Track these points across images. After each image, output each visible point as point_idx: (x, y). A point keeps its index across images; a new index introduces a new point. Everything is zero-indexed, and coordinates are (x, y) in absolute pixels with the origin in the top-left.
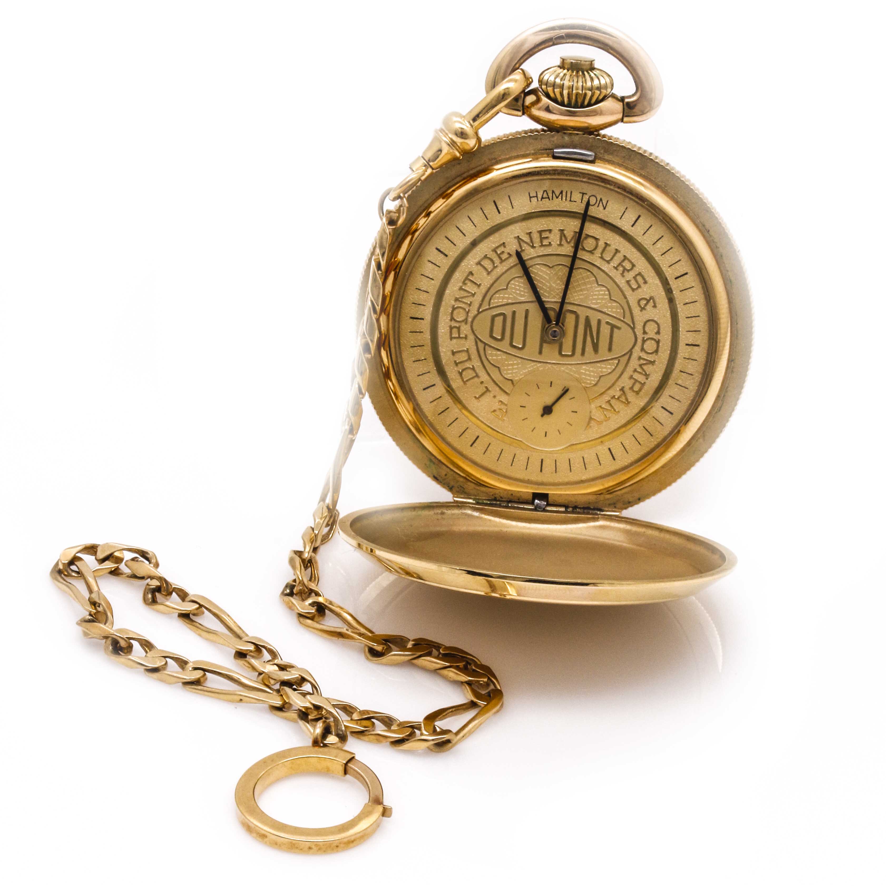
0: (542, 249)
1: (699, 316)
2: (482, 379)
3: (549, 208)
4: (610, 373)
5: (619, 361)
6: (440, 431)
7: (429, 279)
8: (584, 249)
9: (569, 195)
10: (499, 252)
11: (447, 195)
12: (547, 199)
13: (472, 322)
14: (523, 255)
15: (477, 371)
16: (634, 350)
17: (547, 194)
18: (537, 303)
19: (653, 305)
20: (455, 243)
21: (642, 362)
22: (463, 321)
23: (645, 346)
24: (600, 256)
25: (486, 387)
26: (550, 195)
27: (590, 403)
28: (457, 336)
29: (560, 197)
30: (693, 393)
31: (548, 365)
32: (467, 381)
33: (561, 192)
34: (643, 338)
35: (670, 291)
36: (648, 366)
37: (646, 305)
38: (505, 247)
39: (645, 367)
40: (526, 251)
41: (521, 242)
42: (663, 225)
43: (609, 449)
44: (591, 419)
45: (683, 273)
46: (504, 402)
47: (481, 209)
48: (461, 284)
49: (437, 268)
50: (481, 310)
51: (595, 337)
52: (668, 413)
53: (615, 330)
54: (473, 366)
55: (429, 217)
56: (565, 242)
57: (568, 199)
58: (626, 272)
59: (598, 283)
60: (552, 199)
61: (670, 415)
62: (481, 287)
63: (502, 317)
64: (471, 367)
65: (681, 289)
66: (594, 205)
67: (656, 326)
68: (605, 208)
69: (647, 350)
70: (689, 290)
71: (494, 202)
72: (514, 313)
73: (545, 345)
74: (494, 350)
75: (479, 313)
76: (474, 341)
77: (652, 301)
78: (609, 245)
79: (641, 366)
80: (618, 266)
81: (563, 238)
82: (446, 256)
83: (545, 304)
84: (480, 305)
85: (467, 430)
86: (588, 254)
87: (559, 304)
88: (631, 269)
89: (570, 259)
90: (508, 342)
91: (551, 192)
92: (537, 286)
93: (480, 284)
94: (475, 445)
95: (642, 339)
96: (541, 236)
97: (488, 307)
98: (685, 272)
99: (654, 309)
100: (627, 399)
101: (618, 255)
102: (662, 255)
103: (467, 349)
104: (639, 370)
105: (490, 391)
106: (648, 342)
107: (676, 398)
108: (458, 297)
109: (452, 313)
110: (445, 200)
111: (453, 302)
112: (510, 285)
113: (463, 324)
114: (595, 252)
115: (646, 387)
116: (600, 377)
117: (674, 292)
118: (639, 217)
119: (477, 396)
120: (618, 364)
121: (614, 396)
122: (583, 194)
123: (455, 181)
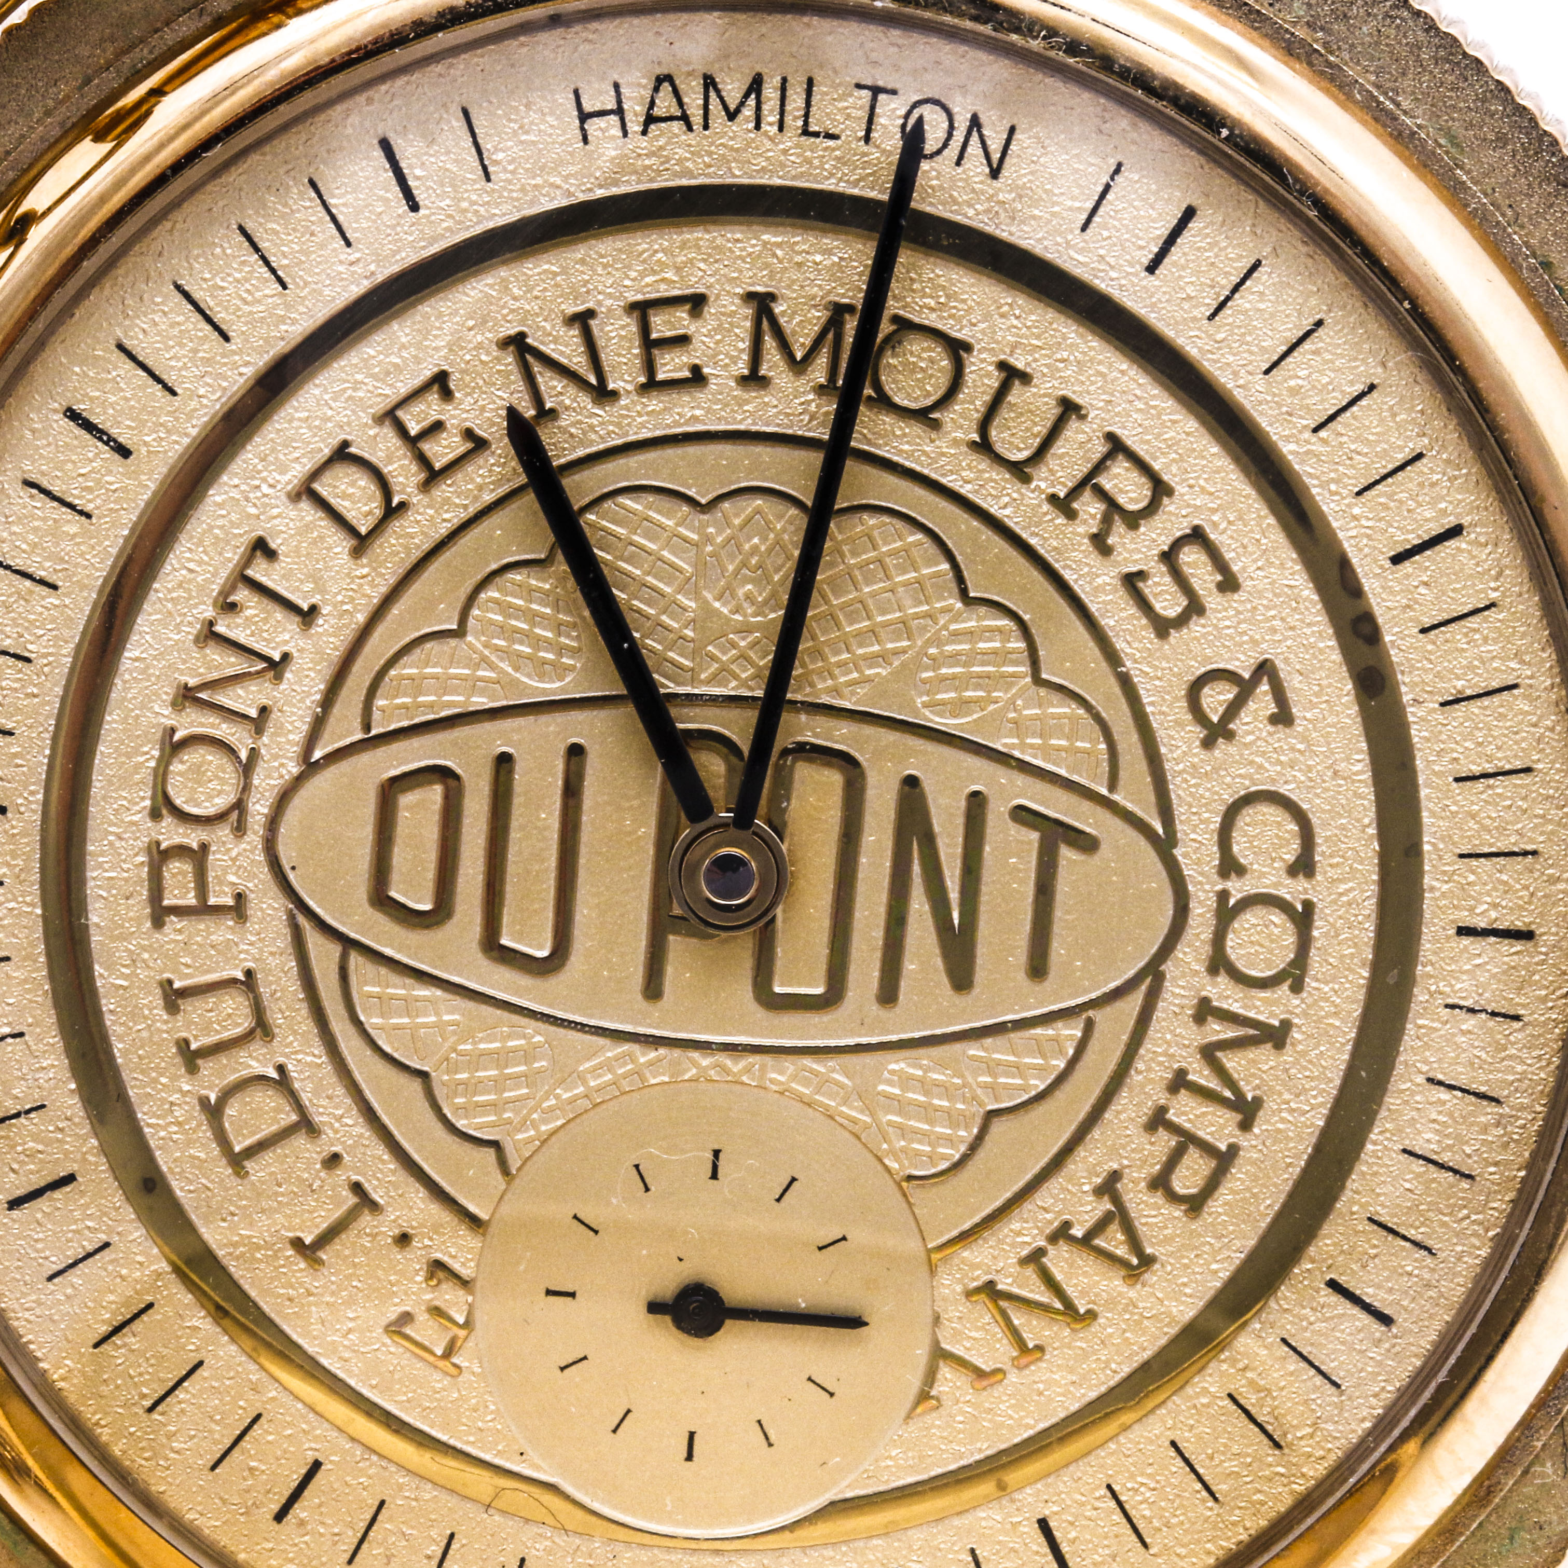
0: (654, 403)
1: (1528, 770)
2: (330, 1143)
3: (689, 174)
4: (1041, 1097)
5: (1089, 1026)
6: (104, 1435)
7: (28, 583)
8: (884, 402)
9: (796, 101)
10: (414, 429)
11: (119, 117)
12: (677, 127)
13: (273, 823)
14: (548, 436)
15: (305, 1098)
16: (1168, 968)
17: (676, 92)
18: (629, 710)
19: (1273, 709)
20: (170, 378)
21: (1217, 1031)
22: (221, 817)
23: (1231, 941)
24: (976, 437)
25: (357, 1188)
26: (694, 101)
27: (932, 1270)
28: (191, 900)
29: (748, 112)
30: (1501, 1204)
31: (695, 1055)
32: (252, 1152)
33: (756, 85)
34: (1223, 896)
35: (1366, 629)
36: (1252, 1053)
37: (1233, 709)
38: (447, 394)
39: (1232, 1061)
40: (564, 421)
41: (537, 368)
42: (1321, 258)
43: (1044, 1525)
44: (939, 1354)
45: (1436, 529)
46: (456, 1266)
47: (313, 184)
48: (209, 612)
49: (72, 524)
50: (317, 754)
51: (954, 895)
52: (1365, 1319)
53: (1067, 854)
54: (281, 1069)
55: (17, 248)
56: (782, 365)
57: (794, 122)
58: (1119, 527)
59: (964, 593)
60: (706, 127)
61: (1377, 1328)
62: (321, 625)
63: (435, 793)
64: (274, 1075)
65: (1427, 622)
66: (939, 152)
67: (1294, 827)
68: (995, 173)
69: (1241, 965)
70: (1473, 622)
71: (386, 146)
72: (504, 761)
73: (675, 943)
74: (394, 978)
75: (310, 768)
76: (286, 931)
77: (1264, 687)
78: (1025, 378)
79: (1209, 1053)
80: (1075, 492)
81: (769, 342)
82: (124, 452)
83: (674, 712)
84: (318, 725)
85: (257, 1431)
86: (914, 429)
87: (752, 716)
88: (1152, 508)
89: (816, 459)
90: (476, 929)
91: (697, 84)
92: (629, 617)
93: (313, 609)
94: (299, 1511)
95: (1212, 902)
96: (645, 329)
97: (359, 736)
98: (1450, 521)
99: (1281, 731)
100: (1134, 1242)
101: (1073, 431)
102: (1316, 430)
103: (249, 973)
104: (1201, 1075)
105: (374, 1206)
106: (1250, 919)
107: (1411, 1233)
108: (192, 682)
109: (161, 775)
110: (106, 147)
111: (165, 716)
112: (475, 612)
113: (224, 832)
114: (946, 416)
115: (1238, 1175)
116: (991, 1115)
117: (1387, 638)
118: (1189, 214)
119: (308, 1241)
120: (1082, 1047)
121: (1067, 1225)
122: (876, 91)
123: (170, 37)
